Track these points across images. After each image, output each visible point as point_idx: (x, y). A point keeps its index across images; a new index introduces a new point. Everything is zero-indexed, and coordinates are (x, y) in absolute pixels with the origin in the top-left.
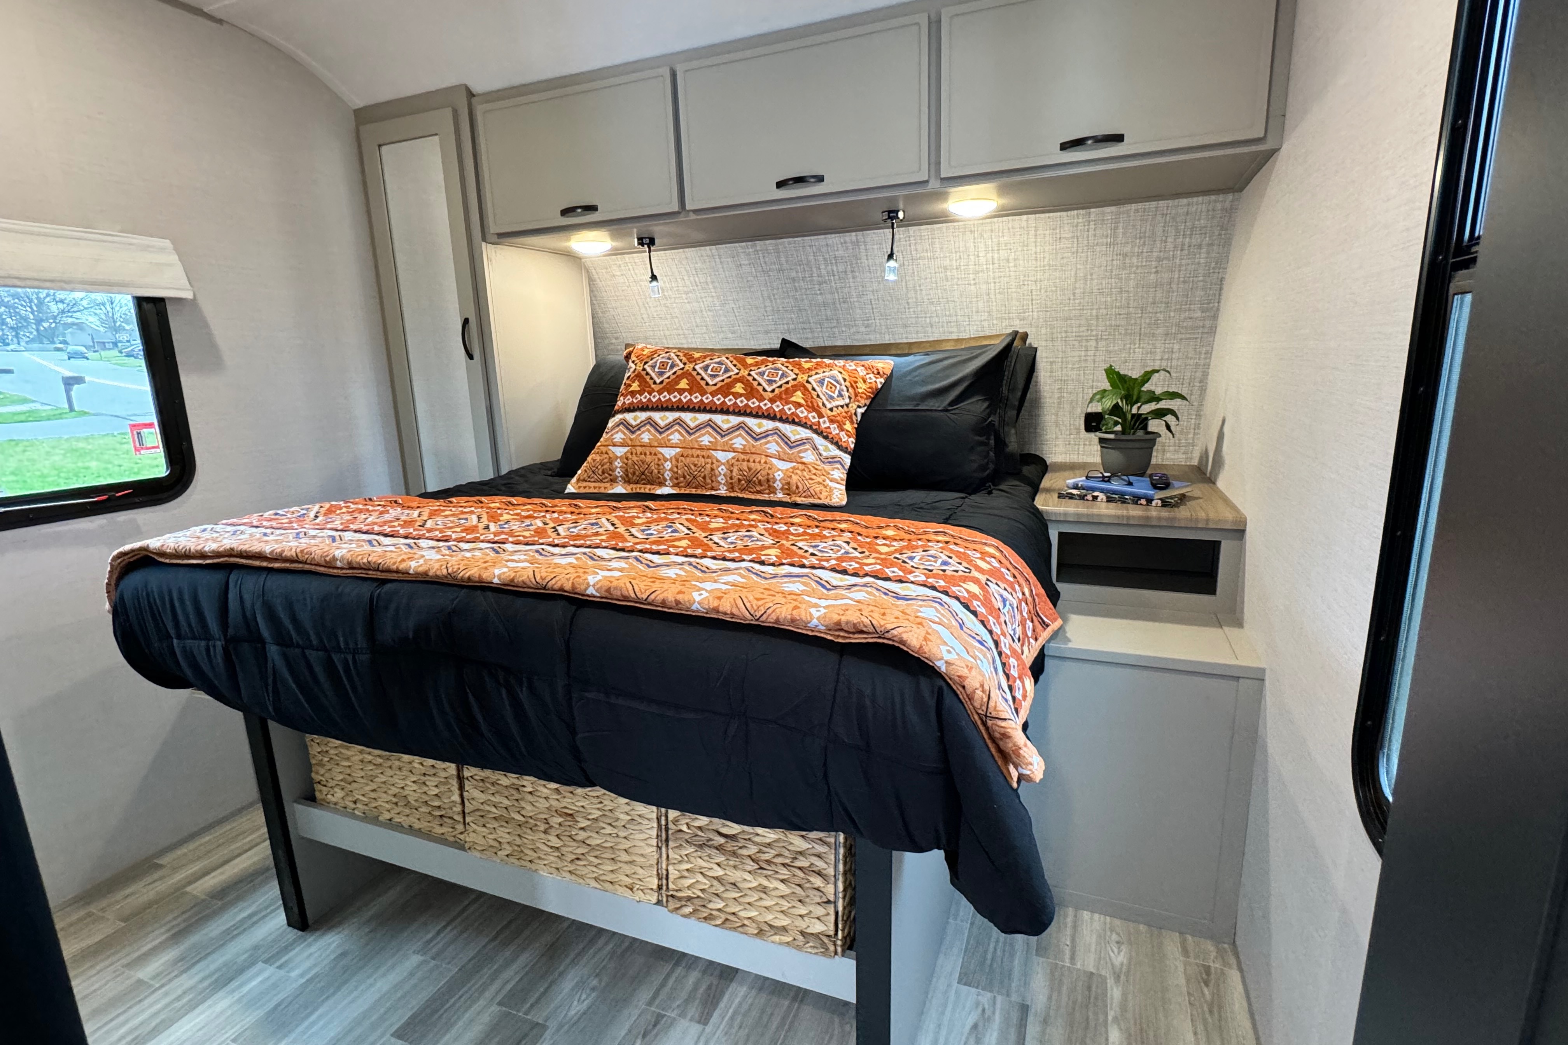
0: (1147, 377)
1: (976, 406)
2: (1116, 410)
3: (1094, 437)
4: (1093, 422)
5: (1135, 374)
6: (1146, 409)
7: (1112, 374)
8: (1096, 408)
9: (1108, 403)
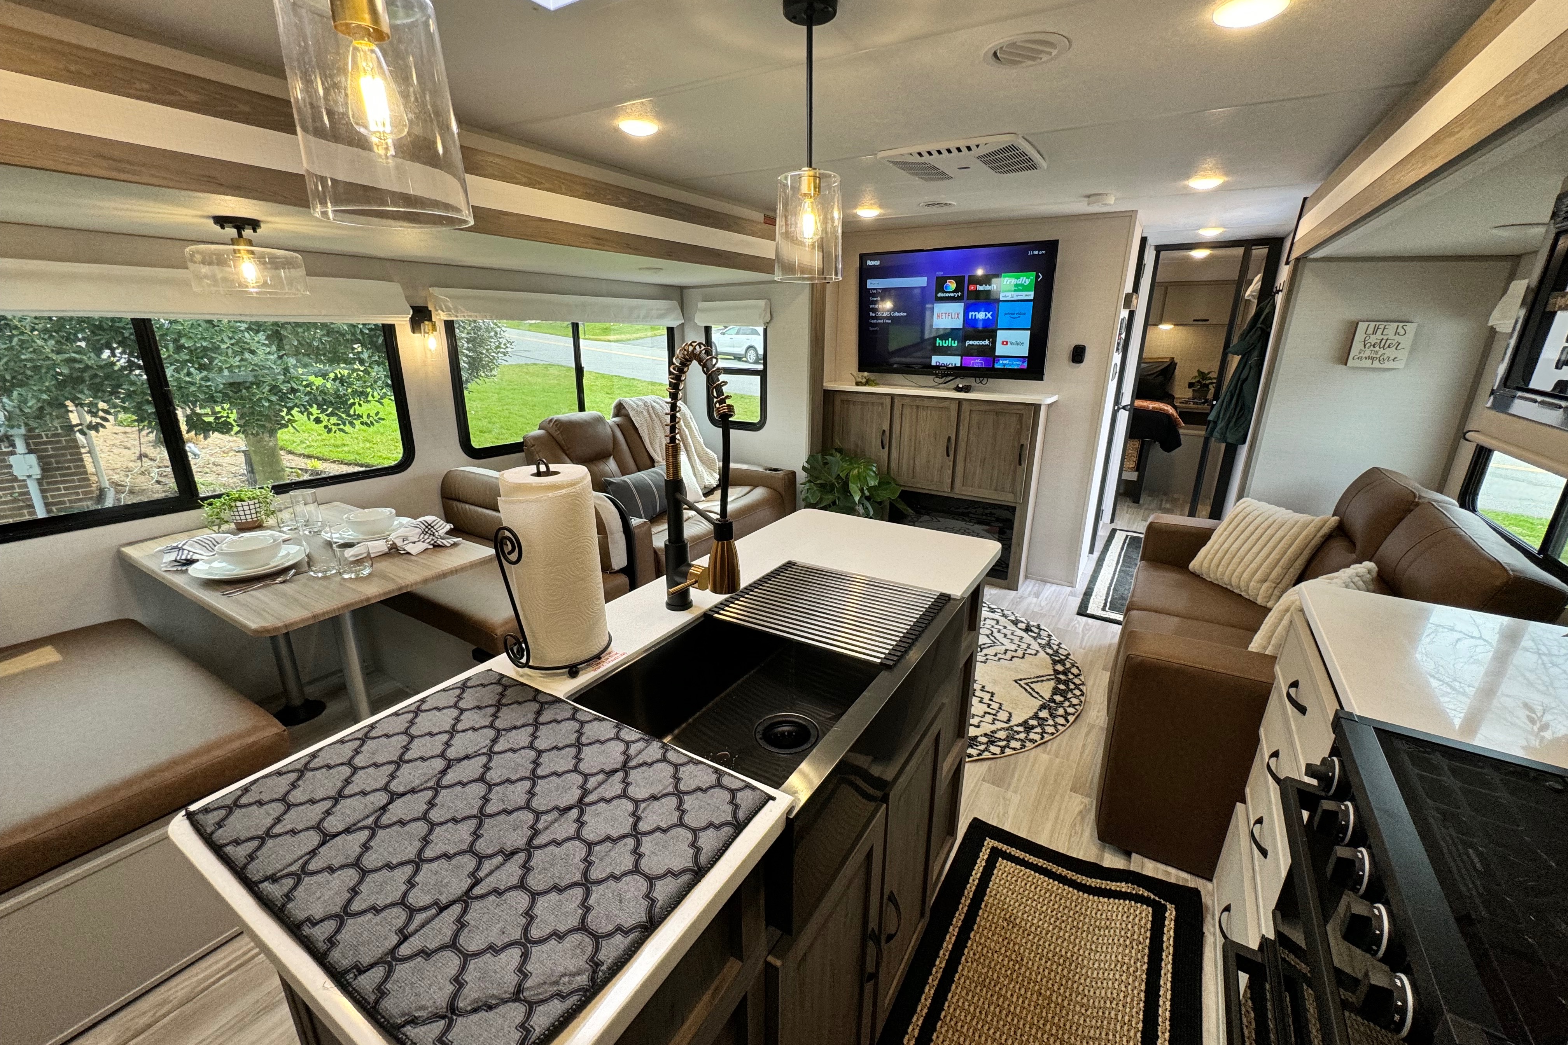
0: (1209, 373)
1: (1161, 378)
2: (1199, 382)
3: (1191, 390)
4: (1191, 385)
5: (1206, 372)
6: (1208, 382)
7: (1198, 371)
8: (1193, 381)
9: (1197, 380)
